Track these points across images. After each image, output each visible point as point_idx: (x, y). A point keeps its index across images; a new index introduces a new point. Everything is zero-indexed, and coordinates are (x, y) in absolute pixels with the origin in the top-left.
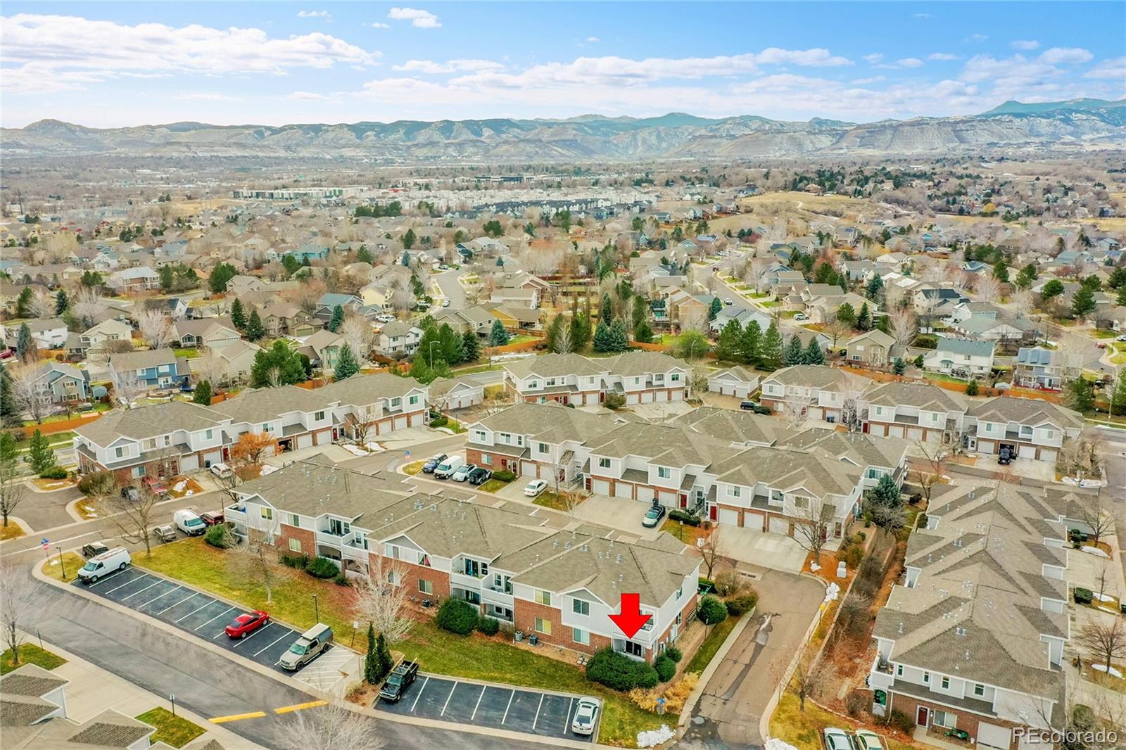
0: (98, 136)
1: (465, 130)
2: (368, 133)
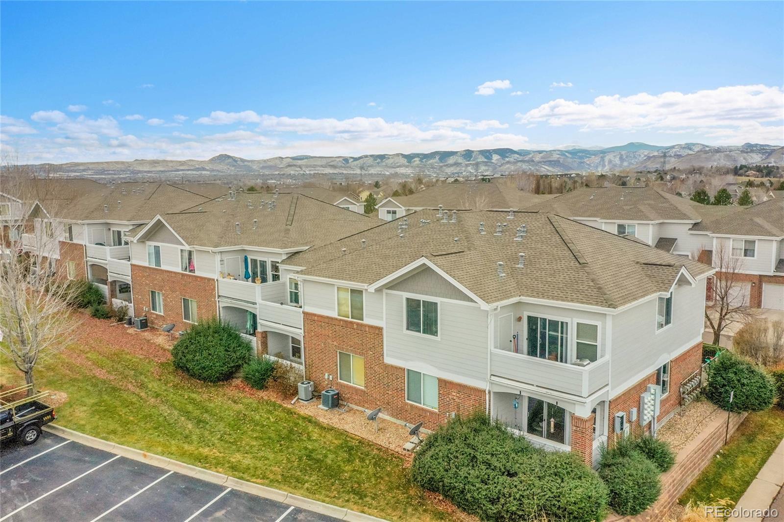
0: (249, 164)
1: (480, 156)
2: (415, 159)
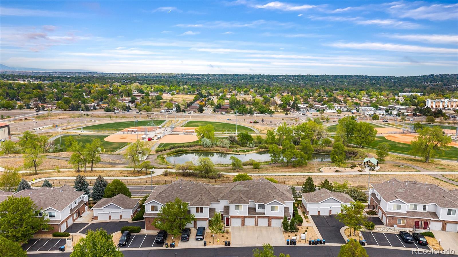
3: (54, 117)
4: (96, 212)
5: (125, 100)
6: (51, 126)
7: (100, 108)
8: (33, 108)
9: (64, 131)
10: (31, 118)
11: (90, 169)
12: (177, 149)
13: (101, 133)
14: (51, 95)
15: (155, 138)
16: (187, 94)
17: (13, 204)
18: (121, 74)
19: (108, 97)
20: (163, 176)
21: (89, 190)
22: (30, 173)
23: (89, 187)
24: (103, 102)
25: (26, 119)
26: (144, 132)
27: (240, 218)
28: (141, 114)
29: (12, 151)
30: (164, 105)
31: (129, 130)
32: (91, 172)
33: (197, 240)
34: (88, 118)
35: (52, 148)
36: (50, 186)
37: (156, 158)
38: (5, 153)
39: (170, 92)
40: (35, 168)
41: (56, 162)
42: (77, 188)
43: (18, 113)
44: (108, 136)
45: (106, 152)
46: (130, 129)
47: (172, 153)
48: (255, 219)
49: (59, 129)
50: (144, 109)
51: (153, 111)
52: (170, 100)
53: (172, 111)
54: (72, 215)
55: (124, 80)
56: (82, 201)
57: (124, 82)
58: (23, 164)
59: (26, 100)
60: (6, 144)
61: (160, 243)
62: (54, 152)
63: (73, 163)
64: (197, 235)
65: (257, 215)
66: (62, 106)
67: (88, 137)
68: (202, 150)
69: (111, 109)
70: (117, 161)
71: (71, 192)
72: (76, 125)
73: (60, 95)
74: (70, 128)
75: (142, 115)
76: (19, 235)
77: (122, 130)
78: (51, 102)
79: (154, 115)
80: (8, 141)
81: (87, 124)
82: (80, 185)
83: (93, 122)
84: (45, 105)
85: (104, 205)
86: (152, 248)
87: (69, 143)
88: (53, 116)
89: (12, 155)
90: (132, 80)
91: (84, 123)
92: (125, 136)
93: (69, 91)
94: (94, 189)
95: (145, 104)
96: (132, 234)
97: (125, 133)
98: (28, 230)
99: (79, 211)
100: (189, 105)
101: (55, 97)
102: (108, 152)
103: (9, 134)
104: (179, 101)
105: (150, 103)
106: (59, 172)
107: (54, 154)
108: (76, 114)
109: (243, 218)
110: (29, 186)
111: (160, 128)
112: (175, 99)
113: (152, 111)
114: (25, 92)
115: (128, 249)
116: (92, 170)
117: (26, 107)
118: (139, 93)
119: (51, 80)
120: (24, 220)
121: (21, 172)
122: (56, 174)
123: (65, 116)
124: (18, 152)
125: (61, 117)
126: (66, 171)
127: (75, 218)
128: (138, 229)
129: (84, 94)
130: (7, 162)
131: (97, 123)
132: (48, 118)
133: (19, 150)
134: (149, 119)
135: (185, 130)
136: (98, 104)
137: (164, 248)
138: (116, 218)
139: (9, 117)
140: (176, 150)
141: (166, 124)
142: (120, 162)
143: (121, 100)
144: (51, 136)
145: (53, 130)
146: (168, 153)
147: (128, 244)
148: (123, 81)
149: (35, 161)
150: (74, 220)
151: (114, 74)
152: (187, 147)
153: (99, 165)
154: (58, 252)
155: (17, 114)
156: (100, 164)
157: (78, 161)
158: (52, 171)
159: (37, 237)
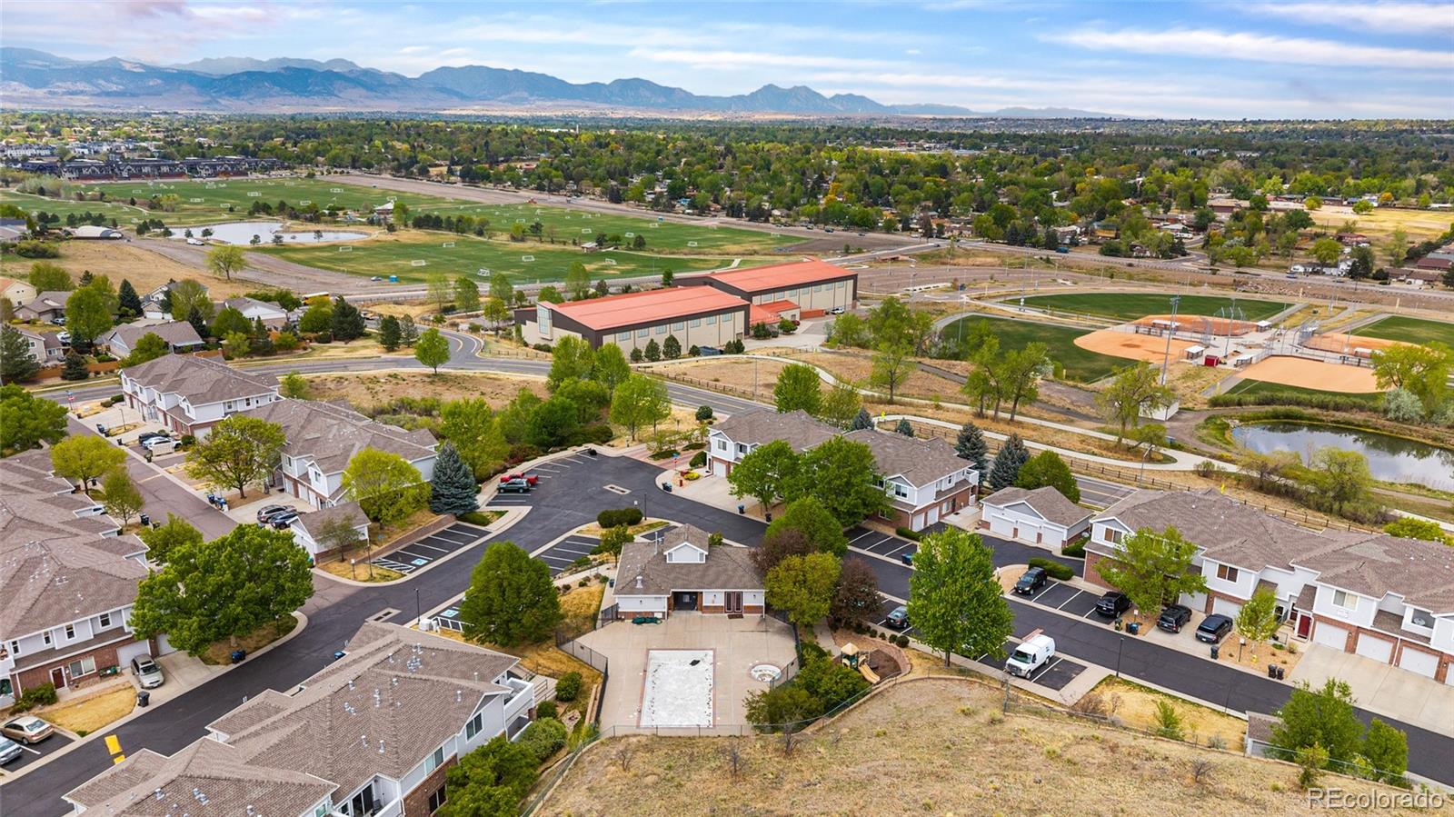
3: (961, 261)
4: (988, 512)
5: (1176, 221)
6: (949, 285)
7: (1092, 243)
8: (917, 230)
9: (978, 302)
10: (906, 258)
11: (1008, 416)
12: (1281, 409)
13: (1072, 321)
14: (966, 194)
15: (1232, 361)
16: (1425, 208)
17: (840, 450)
18: (1193, 123)
19: (1124, 207)
20: (1194, 476)
21: (987, 461)
22: (880, 398)
23: (987, 456)
24: (1103, 222)
25: (895, 260)
26: (1199, 336)
27: (1343, 628)
28: (1214, 272)
29: (854, 340)
30: (1311, 245)
31: (1156, 321)
32: (1008, 424)
33: (1199, 638)
34: (1049, 271)
35: (936, 346)
36: (910, 434)
37: (1201, 421)
38: (840, 342)
39: (1354, 200)
40: (891, 389)
41: (937, 383)
42: (961, 451)
43: (882, 240)
44: (1089, 332)
45: (1067, 377)
46: (1159, 320)
47: (1259, 418)
48: (1394, 648)
49: (965, 298)
50: (1233, 256)
51: (1263, 267)
52: (1340, 231)
53: (1333, 271)
54: (939, 504)
55: (1195, 146)
56: (965, 481)
57: (1194, 153)
58: (870, 375)
59: (903, 207)
60: (845, 321)
61: (1107, 616)
62: (939, 357)
63: (970, 394)
64: (1200, 628)
65: (1400, 637)
66: (987, 229)
67: (1031, 328)
68: (1376, 429)
69: (1123, 248)
70: (1085, 410)
71: (945, 455)
72: (1010, 288)
73: (987, 197)
74: (994, 297)
75: (1215, 278)
76: (843, 509)
77: (1137, 319)
78: (963, 215)
79: (1259, 279)
80: (850, 314)
81: (1041, 289)
82: (968, 445)
83: (1058, 285)
84: (947, 224)
85: (1009, 501)
86: (1083, 619)
87: (976, 341)
88: (960, 257)
89: (851, 350)
90: (1222, 146)
91: (1032, 285)
92: (1137, 339)
93: (1014, 184)
94: (998, 464)
95: (1239, 239)
96: (1048, 578)
97: (1141, 330)
98: (855, 506)
99: (954, 500)
100: (1415, 255)
101: (975, 201)
102: (1073, 379)
103: (855, 297)
104: (1380, 235)
105: (1261, 236)
106: (938, 407)
107: (938, 361)
108: (1017, 255)
109: (1355, 633)
110: (873, 426)
111: (1261, 329)
112: (1367, 225)
113: (1257, 266)
114: (906, 184)
115: (1031, 603)
116: (1012, 420)
117: (900, 226)
118: (1232, 197)
119: (975, 147)
120: (853, 486)
121: (863, 392)
122: (930, 411)
123: (989, 260)
124: (863, 346)
125: (979, 260)
126: (953, 410)
127: (944, 512)
128: (1066, 572)
129: (1054, 195)
130: (840, 364)
131: (1067, 287)
132: (945, 260)
133: (868, 341)
134: (1234, 295)
135: (1353, 346)
136: (1087, 228)
137: (1111, 627)
138: (1028, 538)
139: (860, 251)
140: (1275, 411)
141: (1291, 316)
142: (1092, 412)
143: (1162, 220)
144: (942, 312)
145: (951, 297)
146: (1246, 414)
147: (1035, 594)
148: (1190, 151)
149: (892, 374)
150: (941, 516)
151: (1166, 122)
152: (1323, 406)
153: (1034, 410)
154: (900, 563)
155: (879, 245)
156: (1039, 407)
157: (982, 390)
158: (923, 402)
159: (870, 527)
